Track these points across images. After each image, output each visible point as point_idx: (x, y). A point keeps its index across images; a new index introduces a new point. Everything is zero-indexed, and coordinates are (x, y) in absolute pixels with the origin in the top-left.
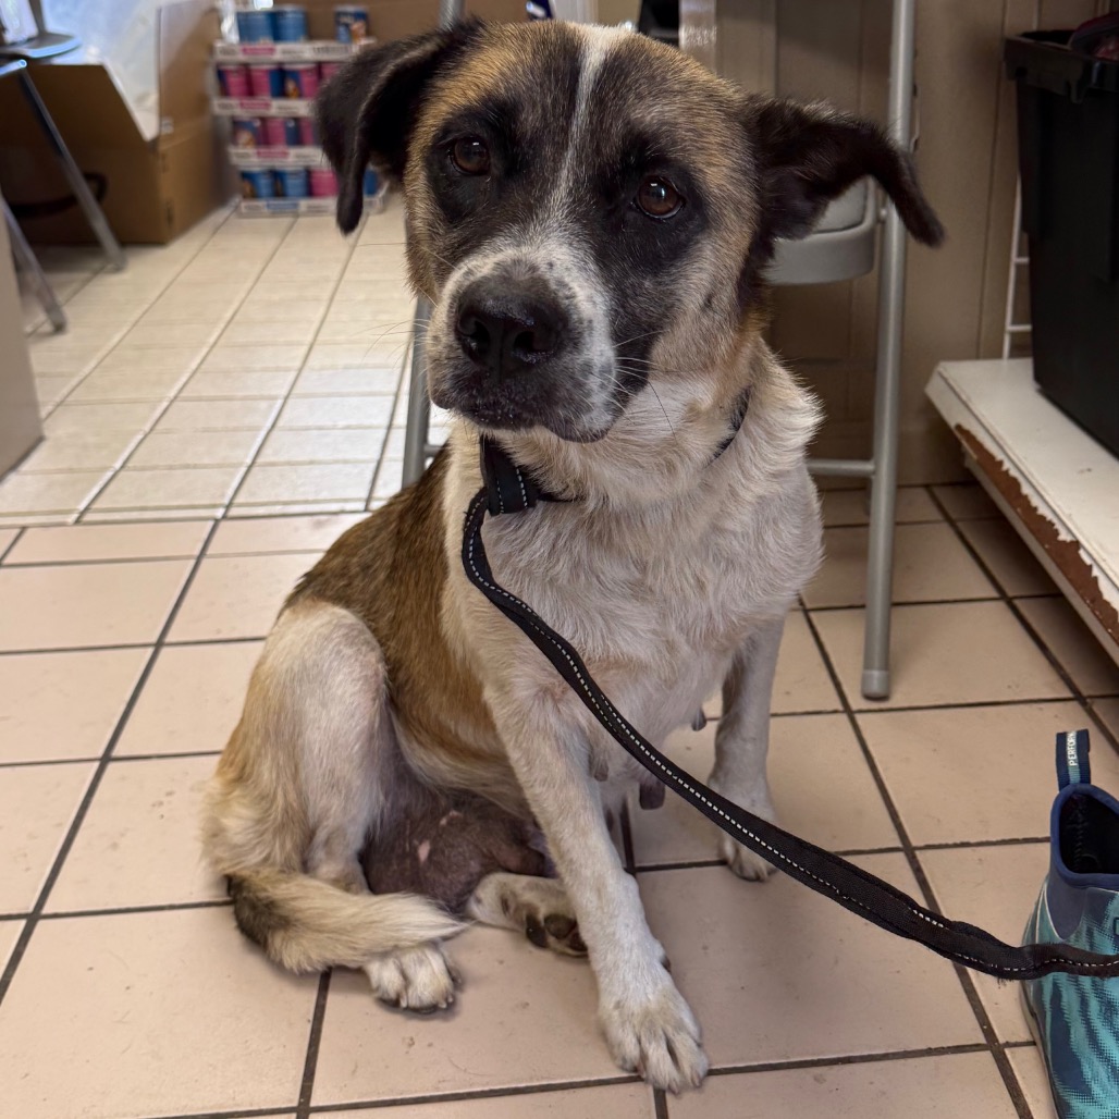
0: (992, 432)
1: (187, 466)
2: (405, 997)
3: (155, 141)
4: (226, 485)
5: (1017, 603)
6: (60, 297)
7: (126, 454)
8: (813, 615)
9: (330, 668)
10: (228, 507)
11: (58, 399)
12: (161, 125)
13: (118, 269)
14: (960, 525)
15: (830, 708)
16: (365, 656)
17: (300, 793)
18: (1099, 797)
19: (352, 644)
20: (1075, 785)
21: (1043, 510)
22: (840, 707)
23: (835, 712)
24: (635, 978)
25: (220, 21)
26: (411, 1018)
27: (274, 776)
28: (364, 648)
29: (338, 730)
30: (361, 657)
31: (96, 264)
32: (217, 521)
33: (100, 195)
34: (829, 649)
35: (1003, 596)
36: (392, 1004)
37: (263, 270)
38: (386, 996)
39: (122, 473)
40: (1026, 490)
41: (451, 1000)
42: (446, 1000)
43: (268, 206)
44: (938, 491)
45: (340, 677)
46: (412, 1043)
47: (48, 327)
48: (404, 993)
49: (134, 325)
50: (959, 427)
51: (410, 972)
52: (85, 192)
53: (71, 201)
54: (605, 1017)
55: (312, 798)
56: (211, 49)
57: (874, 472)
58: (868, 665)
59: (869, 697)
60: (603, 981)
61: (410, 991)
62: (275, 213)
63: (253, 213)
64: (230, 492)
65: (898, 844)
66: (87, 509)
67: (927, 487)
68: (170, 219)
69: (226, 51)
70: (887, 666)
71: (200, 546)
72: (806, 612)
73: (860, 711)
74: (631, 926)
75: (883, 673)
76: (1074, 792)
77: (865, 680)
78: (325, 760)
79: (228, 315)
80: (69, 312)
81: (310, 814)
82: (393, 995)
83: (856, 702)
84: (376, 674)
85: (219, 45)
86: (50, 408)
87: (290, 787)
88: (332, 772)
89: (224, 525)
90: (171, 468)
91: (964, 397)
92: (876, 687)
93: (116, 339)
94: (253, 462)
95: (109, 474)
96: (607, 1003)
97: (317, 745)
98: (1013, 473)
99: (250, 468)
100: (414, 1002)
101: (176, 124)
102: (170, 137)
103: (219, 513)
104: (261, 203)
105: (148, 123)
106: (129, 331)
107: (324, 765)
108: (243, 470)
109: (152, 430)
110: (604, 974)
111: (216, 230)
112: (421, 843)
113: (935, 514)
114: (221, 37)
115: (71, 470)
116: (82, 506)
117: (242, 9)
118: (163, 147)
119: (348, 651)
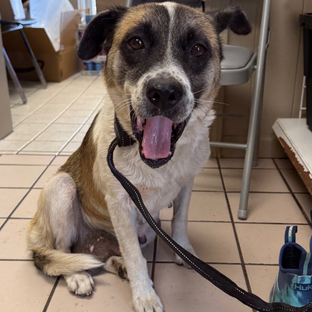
0: (289, 138)
1: (52, 141)
2: (77, 291)
3: (59, 52)
4: (60, 147)
5: (295, 194)
6: (26, 95)
7: (35, 137)
8: (228, 194)
9: (58, 189)
10: (60, 153)
11: (20, 121)
12: (60, 47)
13: (45, 88)
14: (281, 171)
15: (227, 221)
16: (69, 186)
17: (51, 227)
18: (298, 247)
19: (65, 183)
20: (290, 243)
21: (301, 162)
22: (230, 220)
23: (228, 222)
24: (144, 290)
25: (80, 18)
26: (78, 297)
27: (43, 222)
28: (69, 184)
29: (60, 208)
30: (68, 187)
31: (39, 86)
32: (56, 156)
33: (42, 68)
34: (230, 203)
35: (291, 192)
36: (73, 293)
37: (86, 90)
38: (72, 291)
39: (33, 142)
40: (297, 156)
41: (90, 293)
42: (89, 293)
43: (91, 73)
44: (276, 160)
45: (61, 192)
46: (77, 305)
47: (22, 102)
48: (77, 290)
49: (46, 104)
50: (280, 138)
51: (79, 283)
52: (37, 66)
53: (33, 69)
54: (134, 302)
55: (54, 229)
56: (77, 26)
57: (247, 148)
58: (240, 208)
59: (240, 219)
60: (134, 291)
61: (79, 289)
62: (93, 75)
63: (87, 75)
64: (61, 149)
65: (240, 262)
66: (20, 151)
67: (273, 159)
68: (62, 75)
69: (81, 27)
70: (246, 209)
71: (49, 162)
72: (225, 192)
73: (237, 223)
74: (144, 274)
75: (245, 211)
76: (289, 245)
77: (239, 213)
78: (56, 217)
79: (73, 101)
80: (28, 99)
81: (54, 234)
82: (73, 290)
83: (236, 219)
84: (72, 192)
85: (80, 25)
86: (17, 123)
87: (48, 226)
88: (58, 220)
89: (57, 157)
90: (47, 141)
91: (283, 128)
92: (242, 215)
93: (40, 106)
94: (70, 141)
95: (29, 142)
96: (135, 297)
97: (54, 212)
98: (294, 151)
99: (69, 142)
100: (79, 293)
101: (65, 47)
102: (63, 51)
103: (57, 154)
104: (89, 72)
105: (57, 46)
106: (45, 105)
107: (56, 218)
108: (66, 143)
109: (44, 131)
110: (135, 288)
111: (75, 79)
112: (91, 245)
113: (274, 167)
114: (81, 22)
115: (19, 140)
116: (19, 150)
117: (87, 15)
118: (61, 54)
119: (64, 185)
